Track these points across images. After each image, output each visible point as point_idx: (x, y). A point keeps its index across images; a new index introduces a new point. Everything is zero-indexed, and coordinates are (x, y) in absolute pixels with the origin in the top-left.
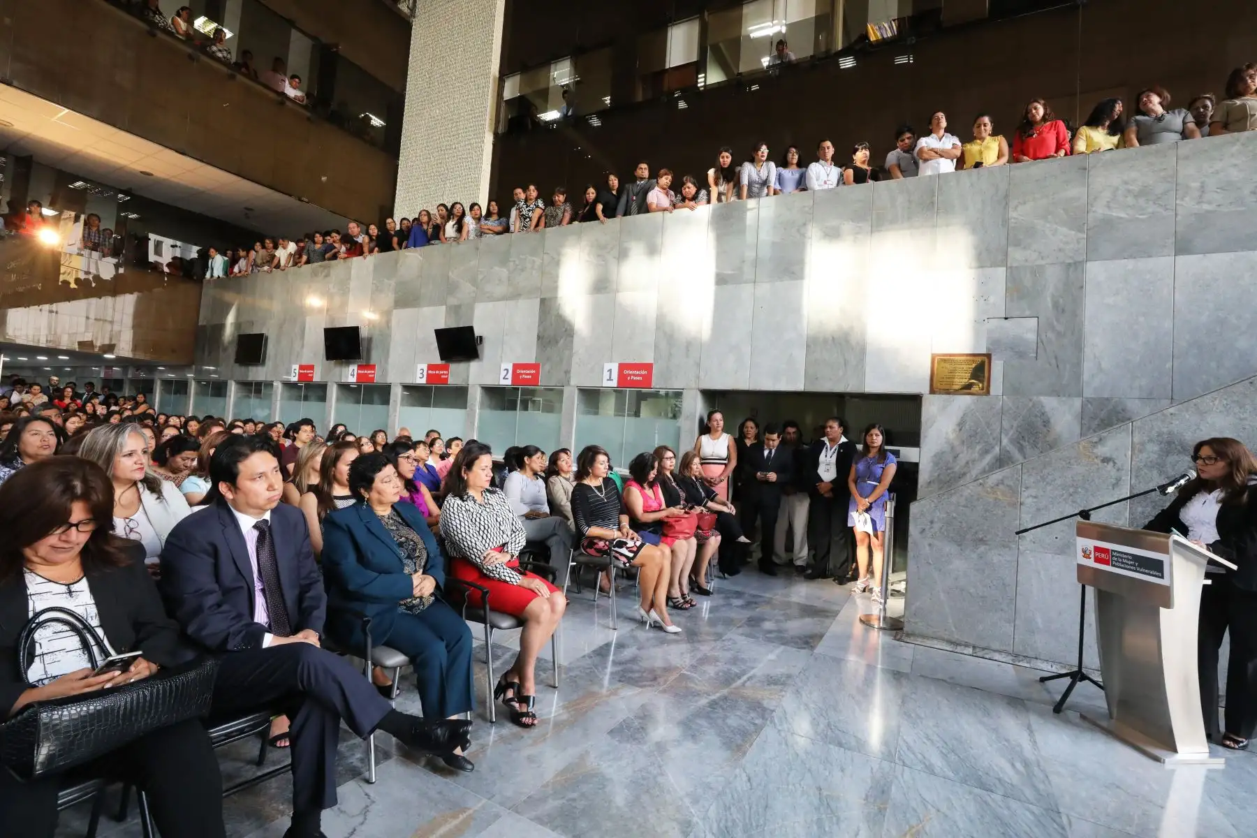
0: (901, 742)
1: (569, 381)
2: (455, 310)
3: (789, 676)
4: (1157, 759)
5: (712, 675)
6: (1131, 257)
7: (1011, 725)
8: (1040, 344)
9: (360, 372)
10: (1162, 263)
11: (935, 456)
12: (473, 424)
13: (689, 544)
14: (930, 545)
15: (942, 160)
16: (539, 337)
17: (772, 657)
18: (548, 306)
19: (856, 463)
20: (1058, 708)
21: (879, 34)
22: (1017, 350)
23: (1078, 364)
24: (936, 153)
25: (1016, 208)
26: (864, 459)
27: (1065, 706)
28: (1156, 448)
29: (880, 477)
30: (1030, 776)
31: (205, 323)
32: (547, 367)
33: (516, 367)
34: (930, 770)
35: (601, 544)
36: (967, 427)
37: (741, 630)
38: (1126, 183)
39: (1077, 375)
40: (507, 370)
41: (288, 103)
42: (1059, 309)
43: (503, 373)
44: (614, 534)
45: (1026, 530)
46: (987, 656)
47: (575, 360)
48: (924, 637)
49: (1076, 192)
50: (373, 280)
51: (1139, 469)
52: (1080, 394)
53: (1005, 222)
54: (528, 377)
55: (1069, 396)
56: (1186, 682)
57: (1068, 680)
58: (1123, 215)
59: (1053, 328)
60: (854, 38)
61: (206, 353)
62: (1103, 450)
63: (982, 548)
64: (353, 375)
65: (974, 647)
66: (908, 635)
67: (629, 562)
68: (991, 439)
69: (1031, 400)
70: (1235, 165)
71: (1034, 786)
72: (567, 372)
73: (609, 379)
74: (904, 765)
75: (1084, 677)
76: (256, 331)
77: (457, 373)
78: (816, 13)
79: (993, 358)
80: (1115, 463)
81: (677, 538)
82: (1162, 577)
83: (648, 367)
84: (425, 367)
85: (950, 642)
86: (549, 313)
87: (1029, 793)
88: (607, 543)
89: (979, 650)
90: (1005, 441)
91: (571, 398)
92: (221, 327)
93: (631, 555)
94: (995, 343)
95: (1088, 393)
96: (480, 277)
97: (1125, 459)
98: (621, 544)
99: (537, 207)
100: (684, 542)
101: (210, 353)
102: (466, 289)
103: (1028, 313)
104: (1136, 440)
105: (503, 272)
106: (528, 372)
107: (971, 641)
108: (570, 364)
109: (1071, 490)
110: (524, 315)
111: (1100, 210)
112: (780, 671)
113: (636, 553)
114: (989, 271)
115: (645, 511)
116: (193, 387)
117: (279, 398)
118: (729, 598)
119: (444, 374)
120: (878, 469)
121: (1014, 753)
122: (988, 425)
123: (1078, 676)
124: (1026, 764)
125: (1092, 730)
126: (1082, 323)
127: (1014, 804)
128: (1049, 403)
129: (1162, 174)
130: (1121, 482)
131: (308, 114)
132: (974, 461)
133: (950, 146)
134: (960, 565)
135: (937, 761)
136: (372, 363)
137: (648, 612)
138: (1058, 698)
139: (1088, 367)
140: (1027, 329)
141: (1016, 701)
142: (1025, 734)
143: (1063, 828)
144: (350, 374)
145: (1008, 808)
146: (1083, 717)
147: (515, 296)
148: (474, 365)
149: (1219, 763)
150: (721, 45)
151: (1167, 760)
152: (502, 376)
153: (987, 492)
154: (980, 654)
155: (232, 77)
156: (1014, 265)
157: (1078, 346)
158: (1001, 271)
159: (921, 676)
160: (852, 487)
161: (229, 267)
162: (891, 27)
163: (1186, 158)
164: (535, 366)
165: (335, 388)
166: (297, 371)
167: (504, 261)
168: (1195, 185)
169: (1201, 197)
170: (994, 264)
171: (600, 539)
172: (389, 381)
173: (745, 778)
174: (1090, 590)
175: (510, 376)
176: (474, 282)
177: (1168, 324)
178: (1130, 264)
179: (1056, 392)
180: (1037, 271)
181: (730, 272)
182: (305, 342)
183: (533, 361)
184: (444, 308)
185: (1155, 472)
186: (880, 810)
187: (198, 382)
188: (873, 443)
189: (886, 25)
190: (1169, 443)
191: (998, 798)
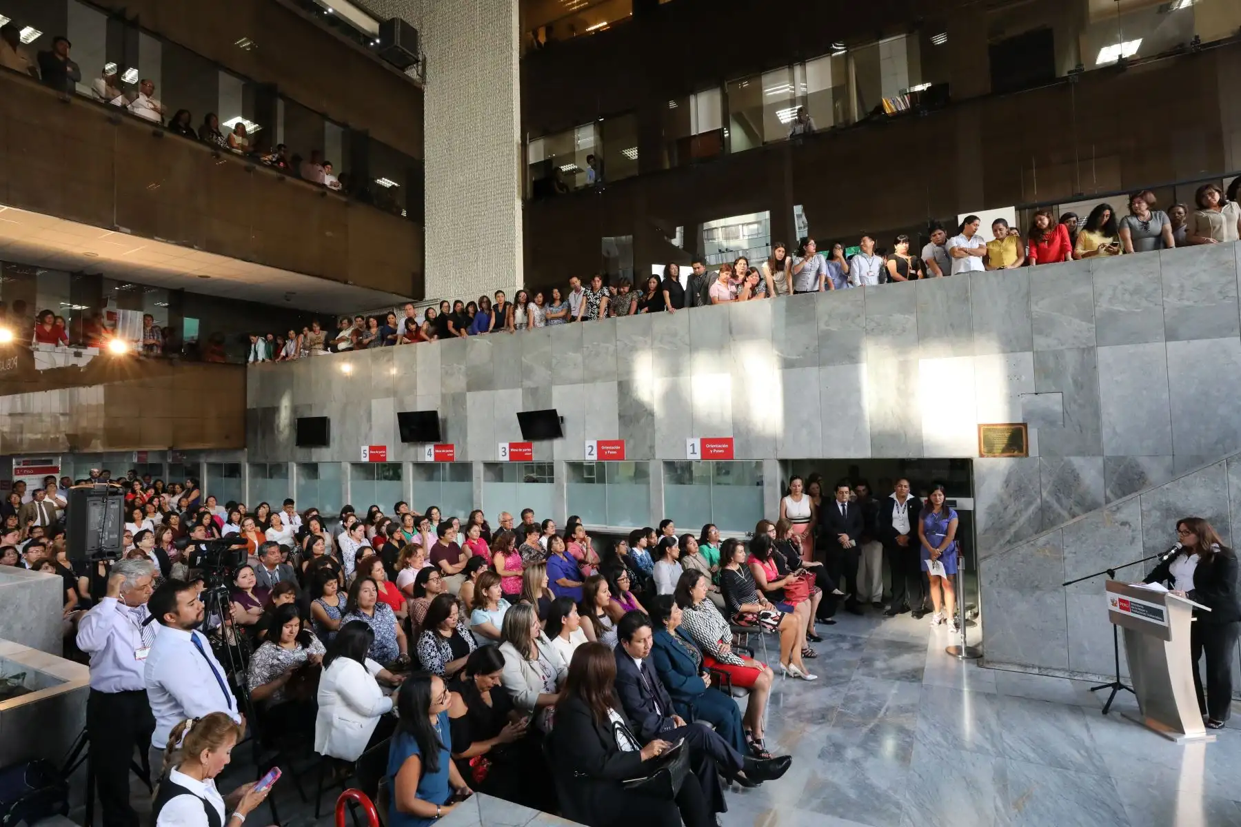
0: (1005, 744)
1: (654, 455)
2: (533, 392)
3: (913, 705)
4: (1172, 740)
5: (860, 709)
6: (1132, 343)
7: (1075, 726)
8: (1065, 414)
9: (437, 451)
10: (1156, 348)
11: (988, 509)
12: (563, 496)
13: (806, 604)
14: (998, 593)
15: (972, 258)
16: (620, 417)
17: (894, 691)
18: (625, 388)
19: (924, 518)
20: (1106, 710)
21: (893, 107)
22: (1047, 420)
23: (1098, 430)
24: (966, 252)
25: (1036, 304)
26: (930, 515)
27: (1110, 708)
28: (1158, 514)
29: (947, 530)
30: (1090, 757)
31: (255, 407)
32: (632, 442)
33: (600, 444)
34: (1027, 760)
35: (750, 617)
36: (1012, 483)
37: (861, 671)
38: (1122, 283)
39: (1098, 439)
40: (592, 447)
41: (329, 193)
42: (1078, 385)
43: (588, 450)
44: (759, 608)
45: (1070, 583)
46: (1050, 674)
47: (658, 436)
48: (1000, 662)
49: (1083, 289)
50: (442, 364)
51: (1148, 530)
52: (1100, 453)
53: (1029, 314)
54: (614, 452)
55: (1093, 455)
56: (1186, 684)
57: (1110, 689)
58: (1122, 309)
59: (1075, 401)
60: (870, 109)
61: (259, 437)
62: (1121, 516)
63: (1038, 593)
64: (431, 455)
65: (1040, 668)
66: (988, 662)
67: (774, 628)
68: (1033, 493)
69: (1062, 460)
70: (1205, 271)
71: (1094, 765)
72: (652, 447)
73: (692, 451)
74: (1011, 758)
75: (1121, 687)
76: (315, 414)
77: (540, 451)
78: (833, 84)
79: (1028, 426)
80: (1130, 526)
81: (798, 601)
82: (1163, 621)
83: (729, 441)
84: (507, 446)
85: (1021, 665)
86: (628, 394)
87: (1091, 768)
88: (755, 616)
89: (1044, 670)
90: (1044, 494)
91: (657, 471)
92: (275, 410)
93: (776, 623)
94: (1029, 414)
95: (1108, 452)
96: (554, 361)
97: (1137, 521)
98: (766, 616)
99: (604, 295)
100: (803, 603)
101: (263, 436)
102: (541, 374)
103: (1054, 389)
104: (1144, 508)
105: (578, 357)
106: (613, 448)
107: (1037, 663)
108: (653, 439)
109: (1100, 547)
110: (603, 397)
111: (1104, 305)
112: (905, 701)
113: (779, 621)
114: (1019, 355)
115: (769, 582)
116: (247, 470)
117: (349, 478)
118: (836, 642)
119: (527, 452)
120: (944, 523)
121: (1078, 744)
122: (1030, 481)
123: (1117, 686)
124: (1087, 750)
125: (1128, 724)
126: (1099, 397)
127: (1082, 775)
128: (1077, 462)
129: (1150, 276)
130: (1136, 540)
131: (343, 199)
132: (1021, 511)
133: (978, 246)
134: (1023, 606)
135: (1032, 755)
136: (450, 442)
137: (787, 666)
138: (1105, 702)
139: (1106, 432)
140: (1054, 402)
141: (1075, 708)
142: (1085, 730)
143: (1113, 786)
144: (427, 453)
145: (1079, 778)
146: (1123, 715)
147: (593, 379)
148: (557, 443)
149: (1212, 738)
150: (744, 113)
151: (1178, 739)
152: (587, 452)
153: (1038, 551)
154: (1045, 673)
155: (282, 179)
156: (1039, 349)
157: (1097, 414)
158: (1029, 356)
159: (1006, 695)
160: (923, 538)
161: (274, 352)
162: (903, 100)
163: (1168, 263)
164: (620, 443)
165: (411, 467)
166: (367, 452)
167: (578, 346)
168: (1176, 285)
169: (1181, 295)
170: (1023, 350)
171: (749, 612)
172: (469, 459)
173: (917, 776)
174: (1119, 628)
175: (595, 452)
176: (549, 366)
177: (1165, 396)
178: (1130, 348)
179: (1081, 453)
180: (1057, 355)
181: (794, 357)
182: (373, 423)
183: (617, 438)
184: (520, 391)
185: (1160, 531)
186: (1004, 786)
187: (252, 465)
188: (937, 501)
189: (899, 99)
190: (1168, 510)
191: (1072, 773)
